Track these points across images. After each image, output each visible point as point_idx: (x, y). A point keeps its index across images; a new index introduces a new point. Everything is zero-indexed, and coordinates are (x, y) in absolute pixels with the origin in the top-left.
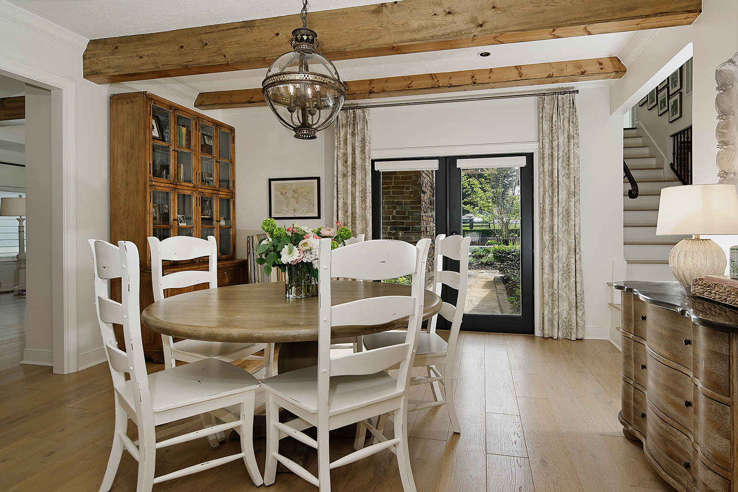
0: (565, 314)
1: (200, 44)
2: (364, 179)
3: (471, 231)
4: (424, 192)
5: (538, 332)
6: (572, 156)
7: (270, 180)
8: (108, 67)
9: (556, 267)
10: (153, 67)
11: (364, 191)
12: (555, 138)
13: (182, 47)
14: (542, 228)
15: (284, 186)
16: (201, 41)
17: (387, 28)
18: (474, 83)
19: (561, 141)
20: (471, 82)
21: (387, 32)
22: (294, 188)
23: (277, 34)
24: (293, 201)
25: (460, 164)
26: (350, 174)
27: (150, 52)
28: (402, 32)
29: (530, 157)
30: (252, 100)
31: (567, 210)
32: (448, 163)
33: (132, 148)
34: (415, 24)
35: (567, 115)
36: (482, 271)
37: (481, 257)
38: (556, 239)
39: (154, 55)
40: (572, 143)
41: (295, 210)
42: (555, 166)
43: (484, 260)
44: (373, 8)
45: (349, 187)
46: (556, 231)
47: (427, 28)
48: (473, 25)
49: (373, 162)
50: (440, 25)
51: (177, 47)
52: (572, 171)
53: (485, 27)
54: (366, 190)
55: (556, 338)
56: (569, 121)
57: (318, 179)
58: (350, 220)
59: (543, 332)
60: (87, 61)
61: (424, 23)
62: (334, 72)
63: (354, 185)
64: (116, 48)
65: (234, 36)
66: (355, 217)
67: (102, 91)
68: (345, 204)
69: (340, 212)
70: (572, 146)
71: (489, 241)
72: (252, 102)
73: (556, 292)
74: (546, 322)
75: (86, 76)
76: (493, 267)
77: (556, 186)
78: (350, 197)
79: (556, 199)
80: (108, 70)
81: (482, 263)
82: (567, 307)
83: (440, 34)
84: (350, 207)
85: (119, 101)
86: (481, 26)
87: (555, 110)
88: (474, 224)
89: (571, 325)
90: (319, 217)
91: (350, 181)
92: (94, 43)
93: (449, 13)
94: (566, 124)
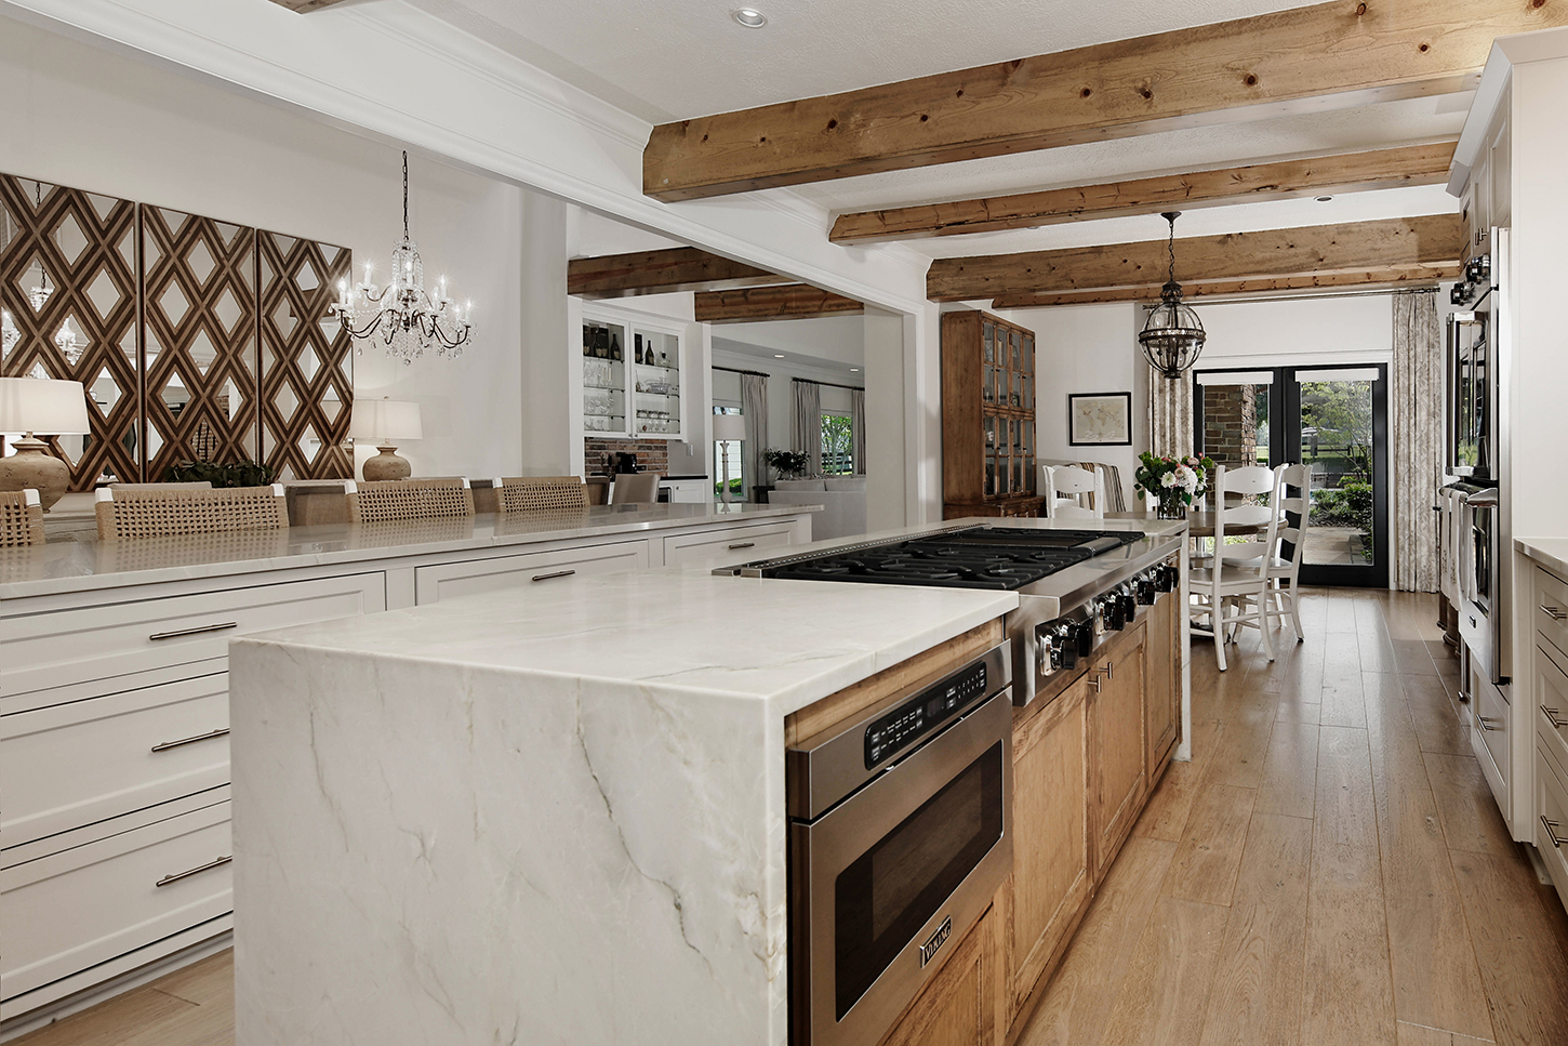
0: (1424, 561)
1: (1048, 269)
2: (1184, 395)
3: (1314, 460)
4: (1245, 402)
5: (1392, 586)
6: (1431, 369)
7: (1071, 396)
8: (953, 289)
9: (1412, 503)
10: (1000, 290)
11: (1184, 410)
12: (1412, 346)
13: (1029, 270)
14: (1396, 456)
15: (1088, 403)
16: (1049, 265)
17: (1232, 259)
18: (1316, 285)
19: (1418, 350)
20: (1312, 283)
21: (1232, 262)
22: (1099, 406)
23: (1125, 261)
24: (1099, 422)
25: (1300, 376)
26: (1168, 389)
27: (997, 275)
28: (1247, 263)
29: (1383, 368)
30: (1060, 301)
31: (1428, 434)
32: (1285, 375)
33: (966, 370)
34: (1259, 256)
35: (1426, 318)
36: (1332, 529)
37: (1331, 506)
38: (1413, 470)
39: (1000, 278)
40: (1431, 353)
41: (1100, 434)
42: (1412, 381)
43: (1335, 511)
44: (1219, 239)
45: (1168, 405)
46: (1412, 460)
47: (1270, 260)
48: (1314, 259)
49: (1195, 373)
50: (1283, 258)
51: (1024, 270)
52: (1431, 387)
53: (1325, 261)
54: (1187, 409)
55: (1412, 590)
56: (1428, 326)
57: (1129, 394)
58: (1168, 447)
59: (1398, 584)
60: (931, 282)
61: (1268, 255)
62: (1197, 323)
63: (1173, 403)
64: (962, 269)
65: (1082, 261)
66: (1174, 443)
67: (936, 308)
68: (1162, 427)
69: (1156, 437)
70: (1431, 357)
71: (1343, 478)
72: (1060, 304)
73: (1413, 534)
74: (1401, 571)
75: (928, 298)
76: (1350, 523)
77: (1412, 406)
78: (1168, 418)
79: (1412, 421)
80: (953, 292)
81: (1332, 515)
82: (1427, 553)
83: (1283, 266)
84: (1168, 431)
85: (953, 320)
86: (1322, 260)
87: (1413, 313)
88: (1319, 447)
89: (1430, 575)
90: (1129, 443)
91: (1168, 399)
92: (936, 262)
93: (1292, 246)
94: (1426, 330)
